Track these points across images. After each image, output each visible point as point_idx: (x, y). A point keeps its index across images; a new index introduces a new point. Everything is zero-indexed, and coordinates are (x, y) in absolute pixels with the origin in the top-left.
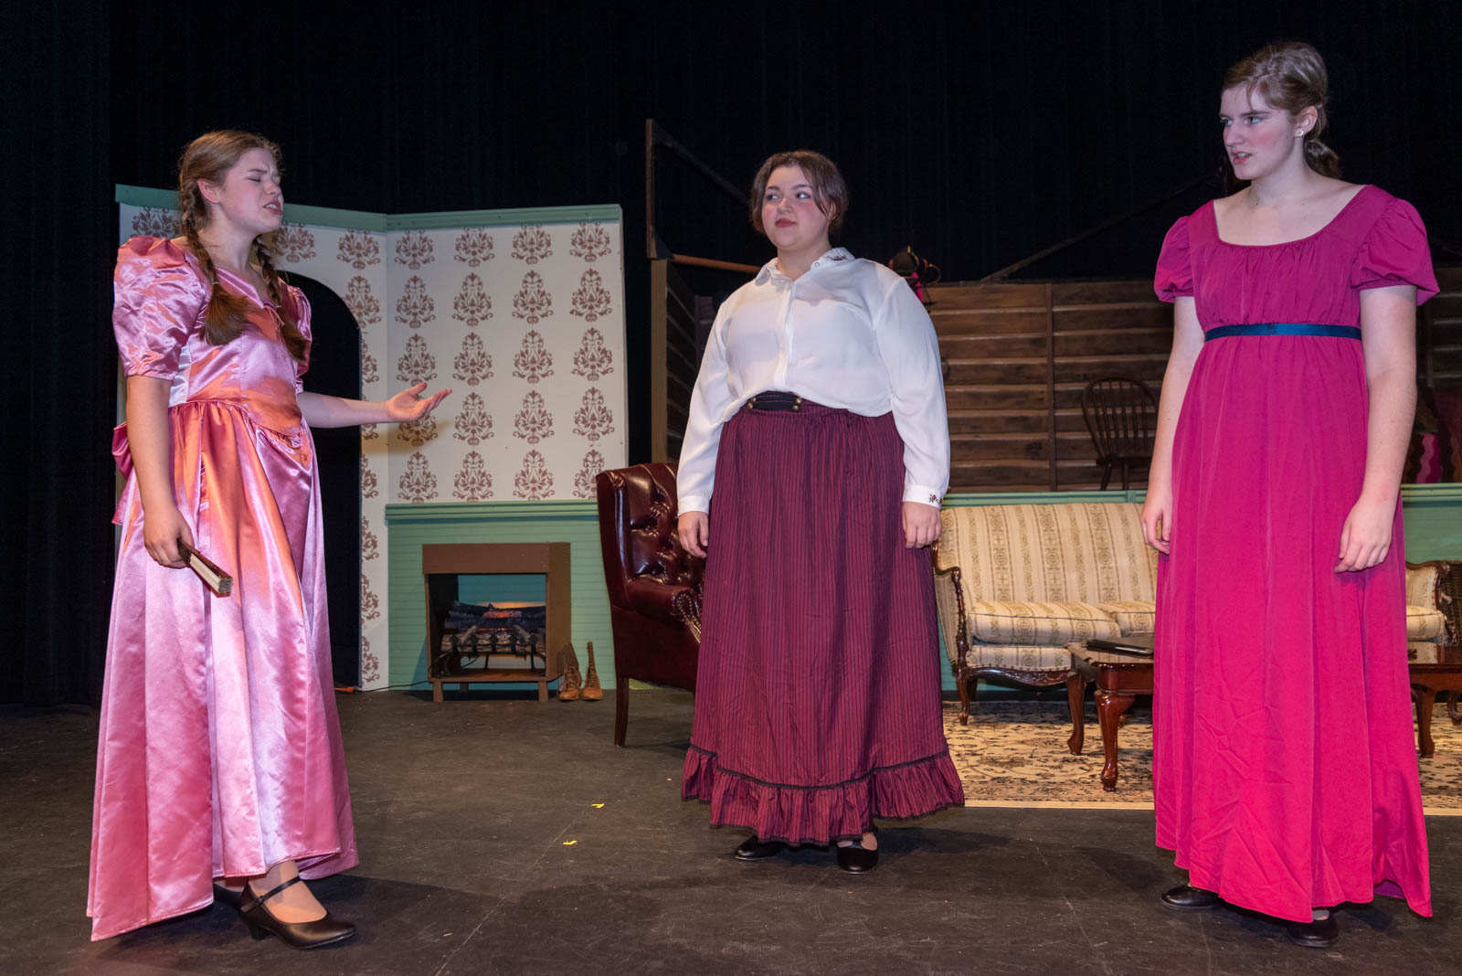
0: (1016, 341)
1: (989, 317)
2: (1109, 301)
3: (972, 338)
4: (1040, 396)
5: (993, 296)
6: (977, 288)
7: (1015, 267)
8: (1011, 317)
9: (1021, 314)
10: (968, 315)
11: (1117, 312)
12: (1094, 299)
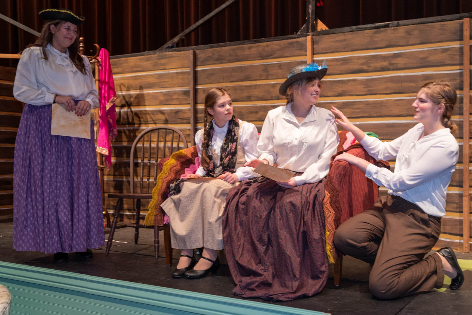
0: (176, 93)
1: (160, 76)
2: (230, 61)
3: (151, 92)
4: (188, 132)
5: (163, 61)
6: (154, 56)
7: (176, 39)
8: (171, 76)
9: (177, 73)
10: (149, 76)
11: (234, 69)
12: (220, 60)
